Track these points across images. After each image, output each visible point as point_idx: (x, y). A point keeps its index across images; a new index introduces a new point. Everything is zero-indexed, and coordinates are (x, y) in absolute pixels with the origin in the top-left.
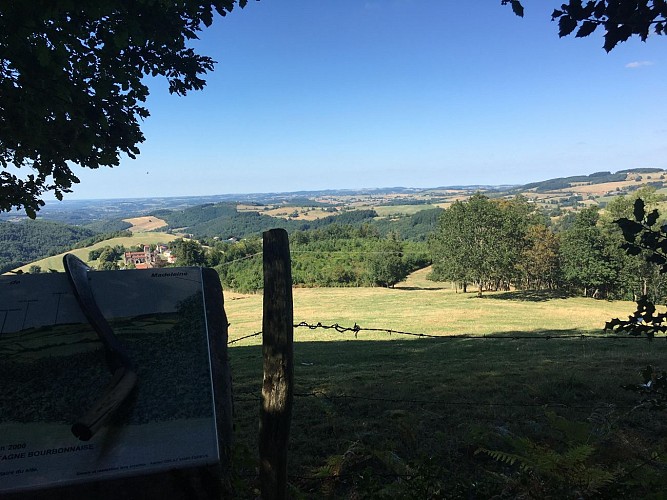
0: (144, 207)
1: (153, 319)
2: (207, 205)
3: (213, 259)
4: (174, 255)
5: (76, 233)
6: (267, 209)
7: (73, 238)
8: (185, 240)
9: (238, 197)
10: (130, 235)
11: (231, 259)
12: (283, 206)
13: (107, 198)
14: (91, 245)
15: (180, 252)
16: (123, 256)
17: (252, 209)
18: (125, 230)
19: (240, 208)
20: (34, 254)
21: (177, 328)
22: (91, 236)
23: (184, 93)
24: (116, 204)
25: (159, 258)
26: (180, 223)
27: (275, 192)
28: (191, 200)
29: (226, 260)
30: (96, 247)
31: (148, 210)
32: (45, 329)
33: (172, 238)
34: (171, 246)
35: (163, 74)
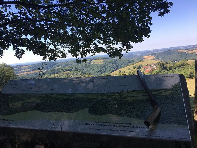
0: (148, 53)
1: (164, 90)
2: (167, 51)
3: (170, 68)
4: (157, 67)
5: (130, 61)
6: (189, 51)
7: (129, 63)
8: (160, 62)
9: (178, 47)
10: (144, 61)
11: (176, 68)
12: (196, 49)
13: (138, 51)
14: (133, 64)
15: (159, 66)
16: (142, 68)
17: (183, 51)
18: (142, 60)
19: (179, 51)
20: (120, 67)
21: (172, 94)
22: (133, 62)
23: (163, 16)
24: (140, 53)
25: (152, 68)
26: (159, 57)
27: (192, 45)
28: (162, 50)
29: (174, 68)
30: (135, 65)
31: (149, 54)
32: (133, 91)
33: (156, 62)
34: (156, 64)
35: (157, 11)
